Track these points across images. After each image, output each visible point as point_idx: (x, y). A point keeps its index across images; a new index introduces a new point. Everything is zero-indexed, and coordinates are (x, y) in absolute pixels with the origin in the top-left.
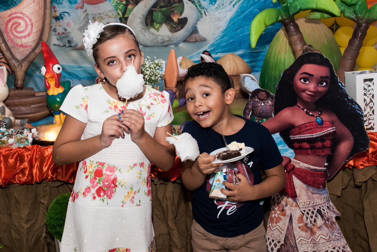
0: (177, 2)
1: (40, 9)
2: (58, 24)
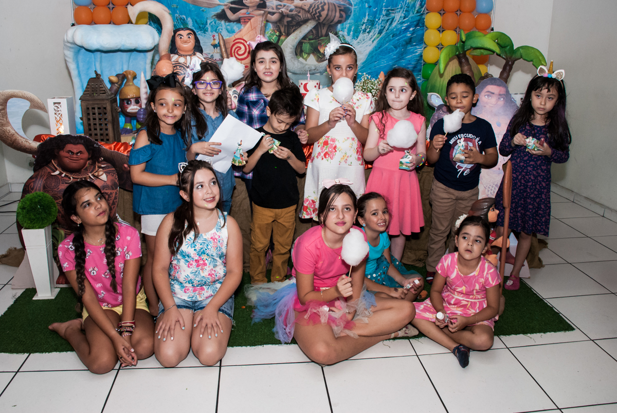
0: (324, 35)
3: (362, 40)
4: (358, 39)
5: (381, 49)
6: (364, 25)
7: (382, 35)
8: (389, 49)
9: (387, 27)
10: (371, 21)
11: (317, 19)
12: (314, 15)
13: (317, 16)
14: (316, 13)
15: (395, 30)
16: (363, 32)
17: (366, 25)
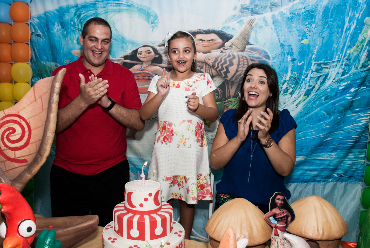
5: (309, 115)
6: (286, 84)
7: (310, 97)
8: (319, 115)
9: (317, 87)
10: (295, 78)
11: (223, 75)
12: (220, 70)
13: (224, 73)
14: (222, 69)
15: (329, 90)
16: (284, 92)
17: (288, 84)
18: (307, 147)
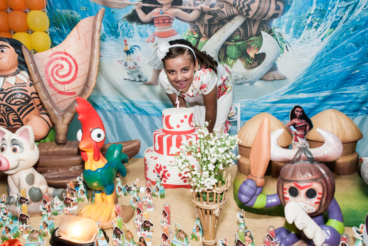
0: (254, 35)
1: (87, 48)
2: (129, 59)
3: (306, 39)
4: (301, 37)
5: (336, 48)
6: (310, 17)
7: (337, 29)
8: (346, 48)
9: (345, 18)
10: (320, 11)
11: (245, 14)
12: (241, 9)
13: (245, 11)
14: (244, 7)
15: (358, 20)
16: (309, 27)
17: (313, 17)
18: (334, 81)
